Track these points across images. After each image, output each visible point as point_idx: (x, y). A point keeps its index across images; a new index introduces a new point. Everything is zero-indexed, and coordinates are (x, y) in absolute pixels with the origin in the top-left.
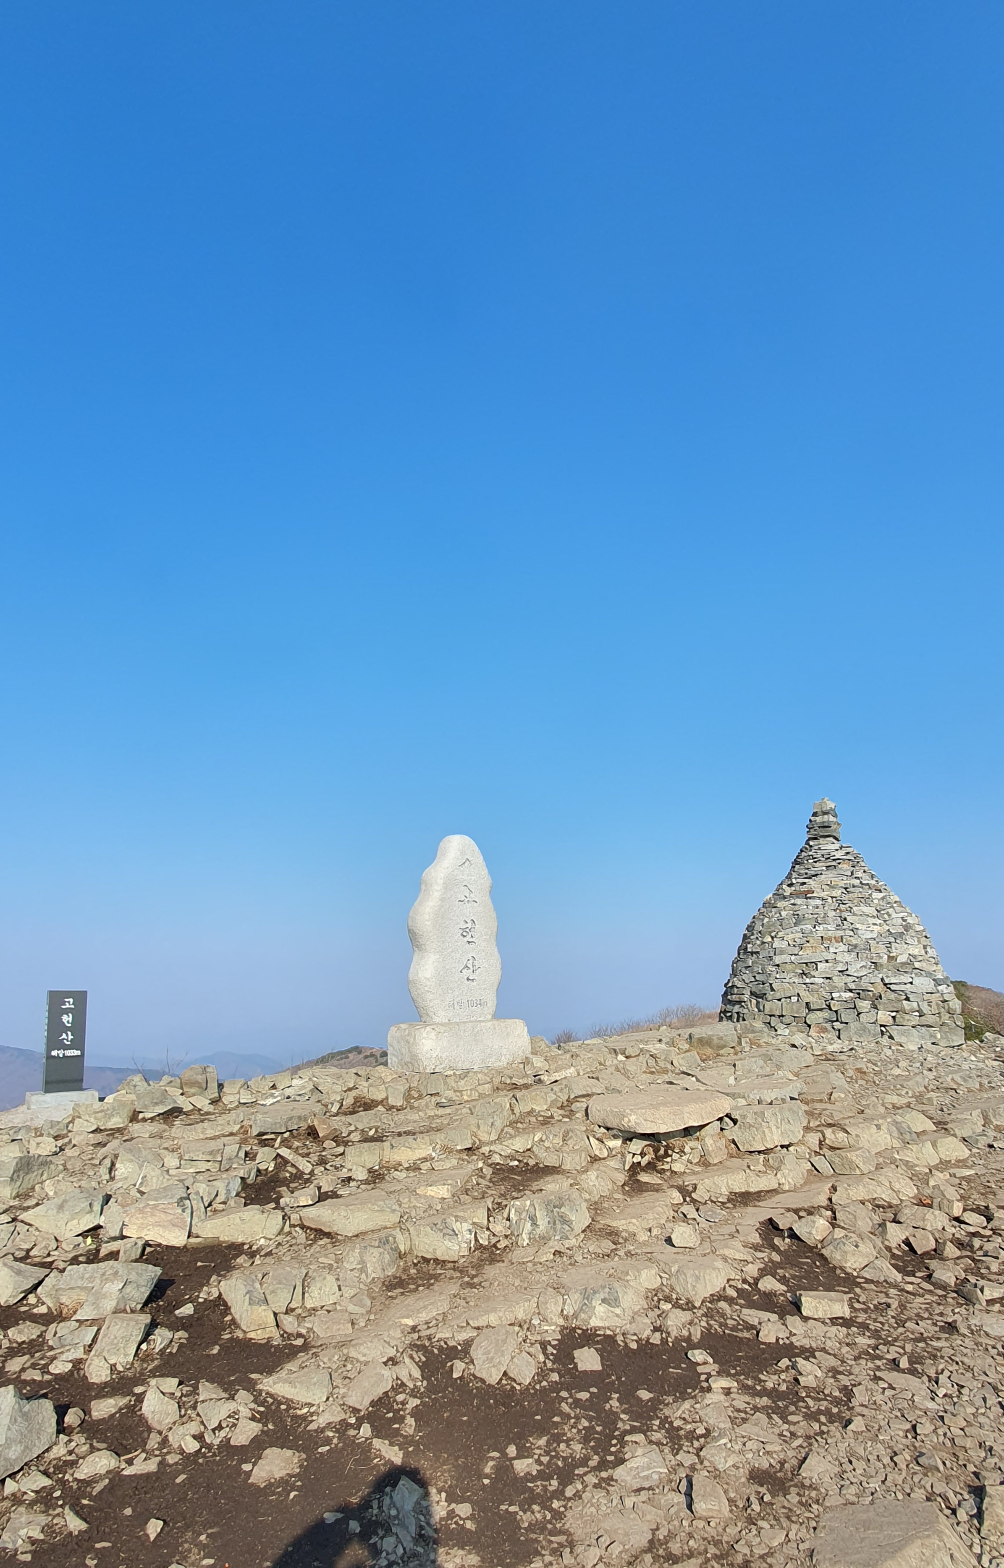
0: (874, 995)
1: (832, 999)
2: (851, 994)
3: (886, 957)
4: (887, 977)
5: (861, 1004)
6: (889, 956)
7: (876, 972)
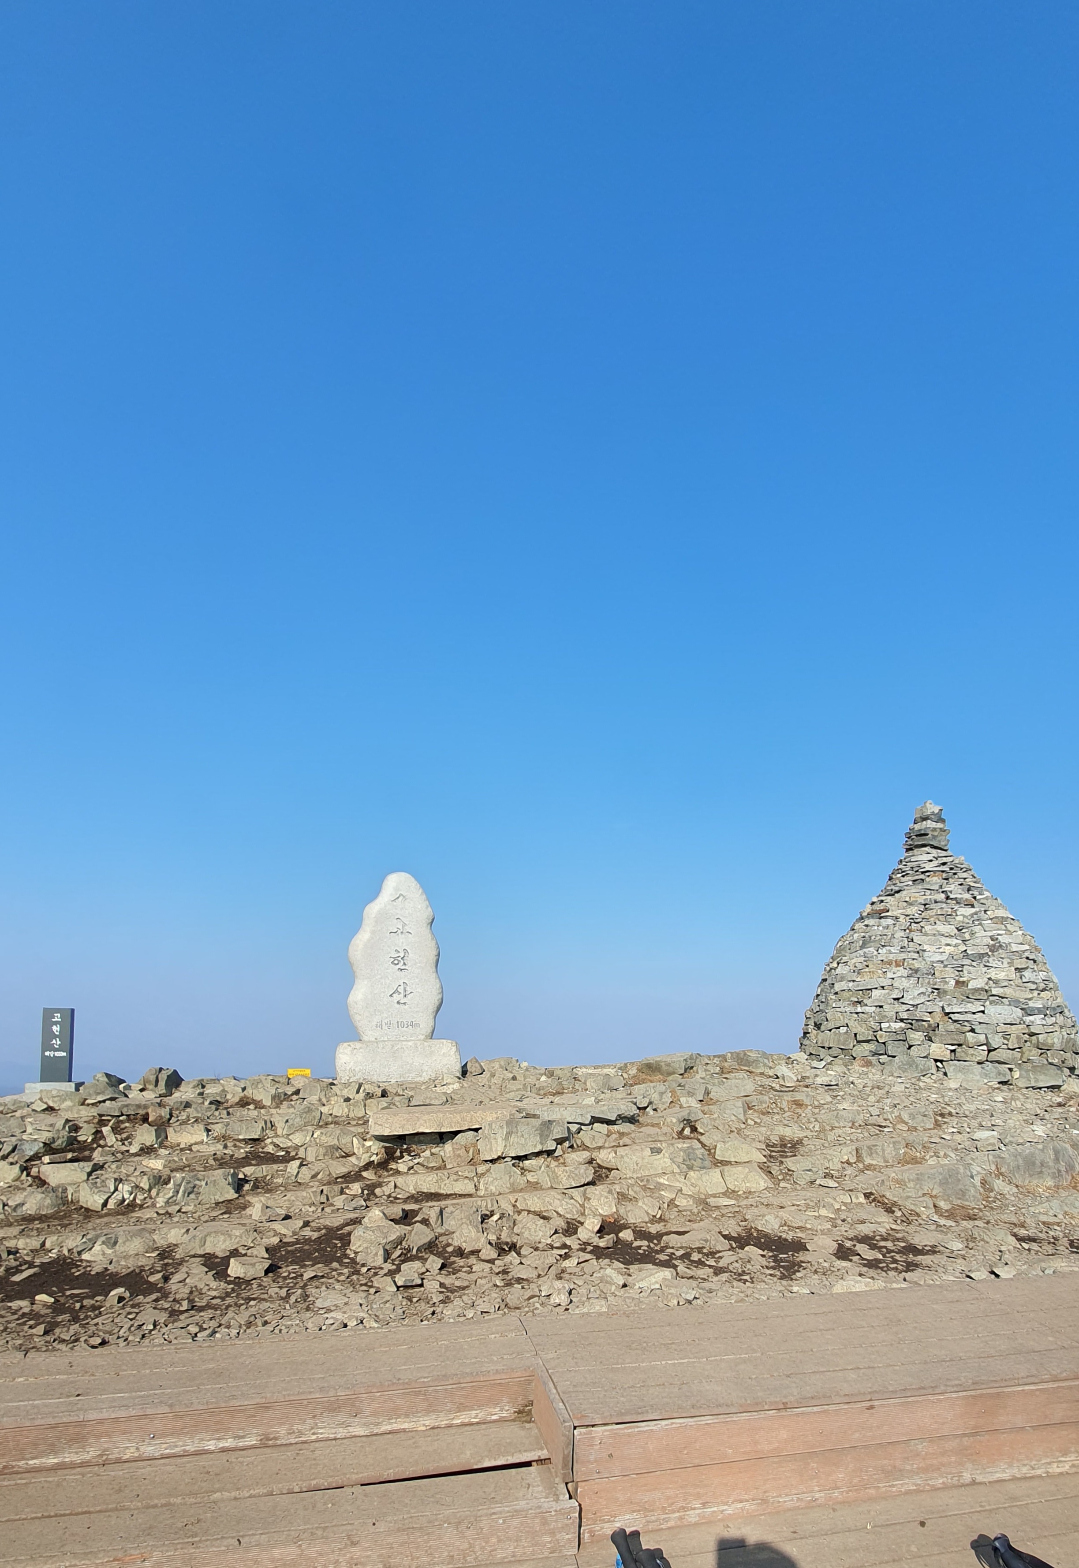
0: (930, 1026)
1: (881, 1029)
2: (903, 1025)
3: (953, 982)
4: (949, 1005)
5: (912, 1036)
6: (957, 982)
7: (938, 999)
